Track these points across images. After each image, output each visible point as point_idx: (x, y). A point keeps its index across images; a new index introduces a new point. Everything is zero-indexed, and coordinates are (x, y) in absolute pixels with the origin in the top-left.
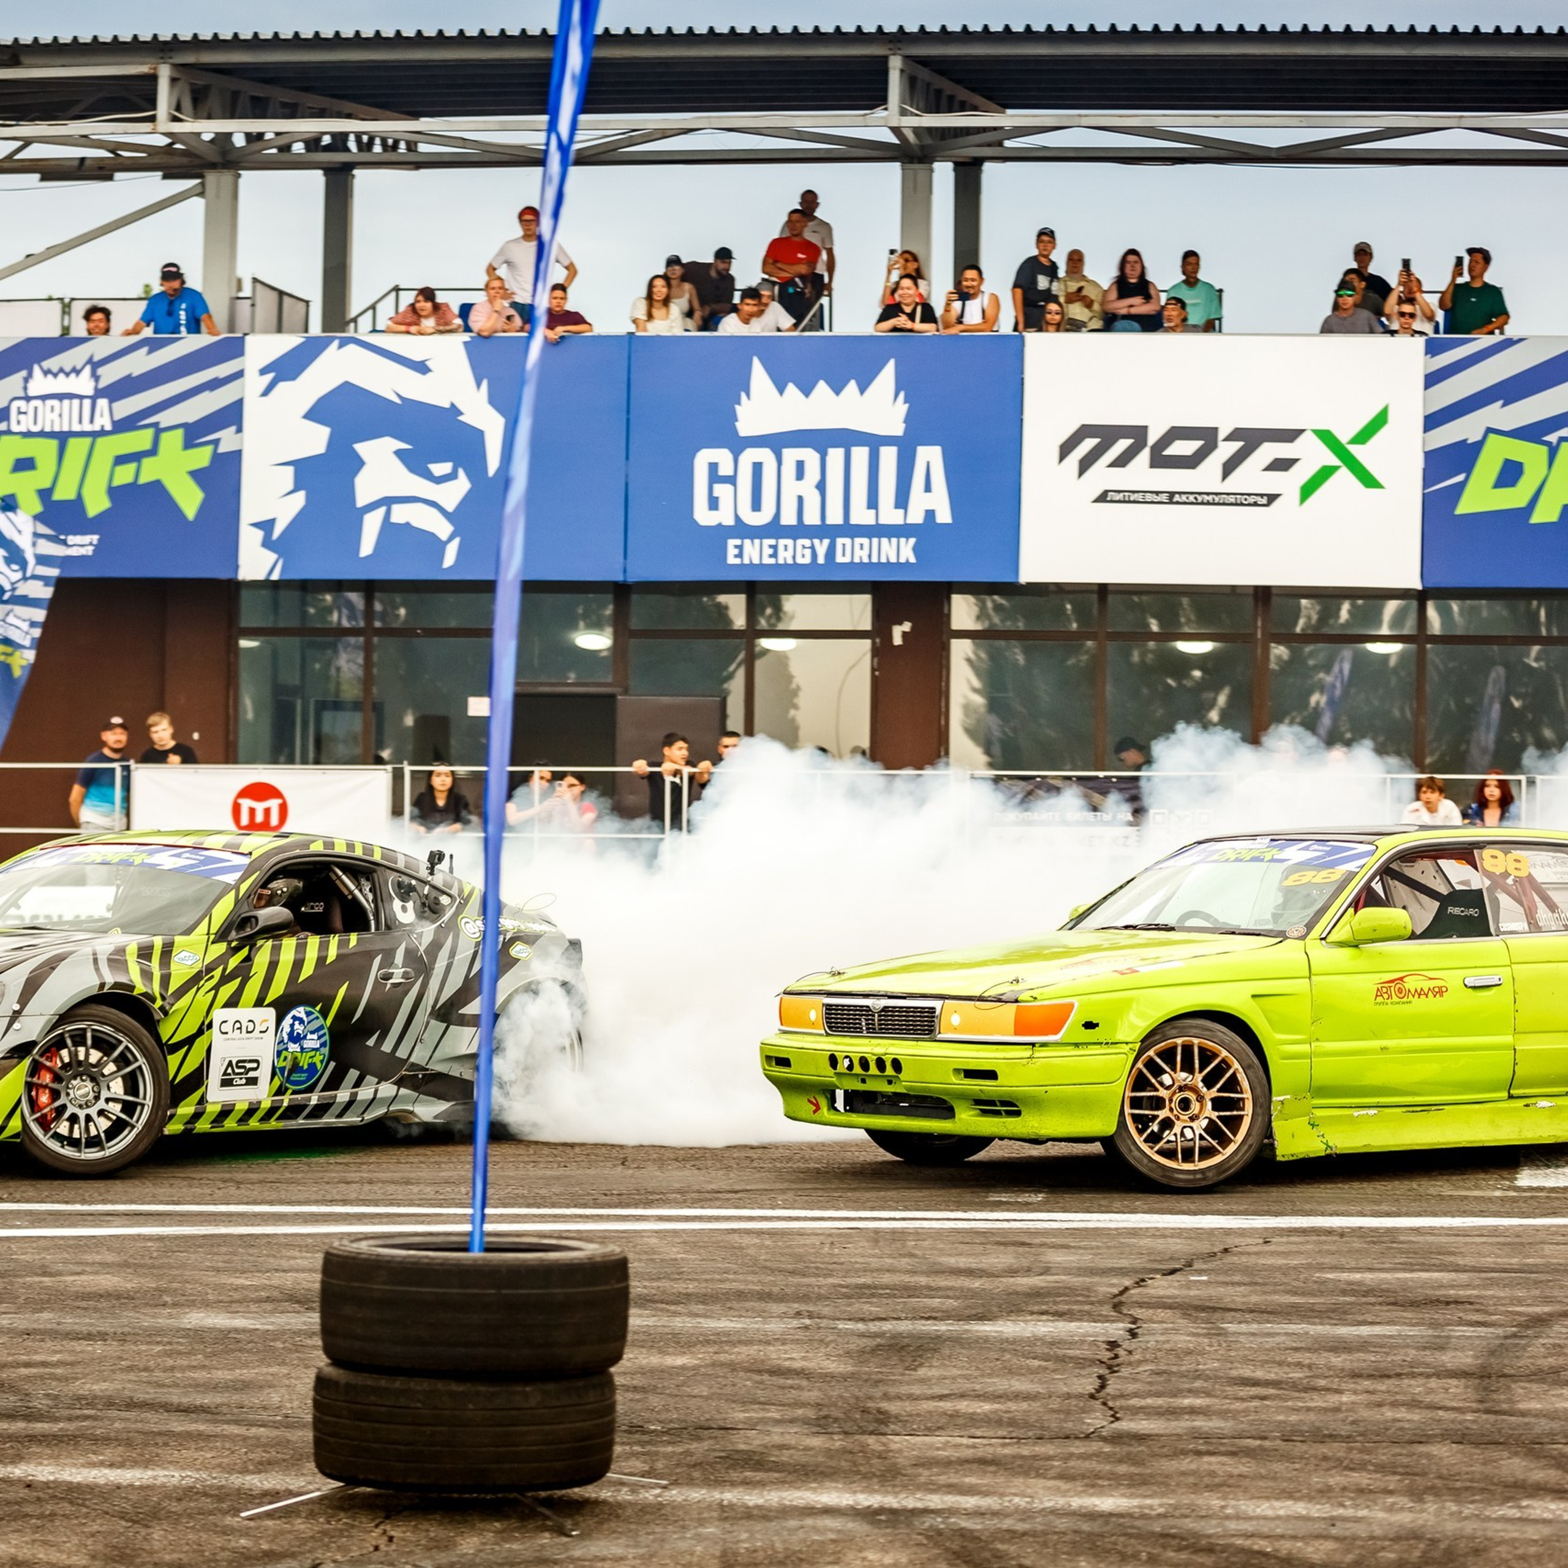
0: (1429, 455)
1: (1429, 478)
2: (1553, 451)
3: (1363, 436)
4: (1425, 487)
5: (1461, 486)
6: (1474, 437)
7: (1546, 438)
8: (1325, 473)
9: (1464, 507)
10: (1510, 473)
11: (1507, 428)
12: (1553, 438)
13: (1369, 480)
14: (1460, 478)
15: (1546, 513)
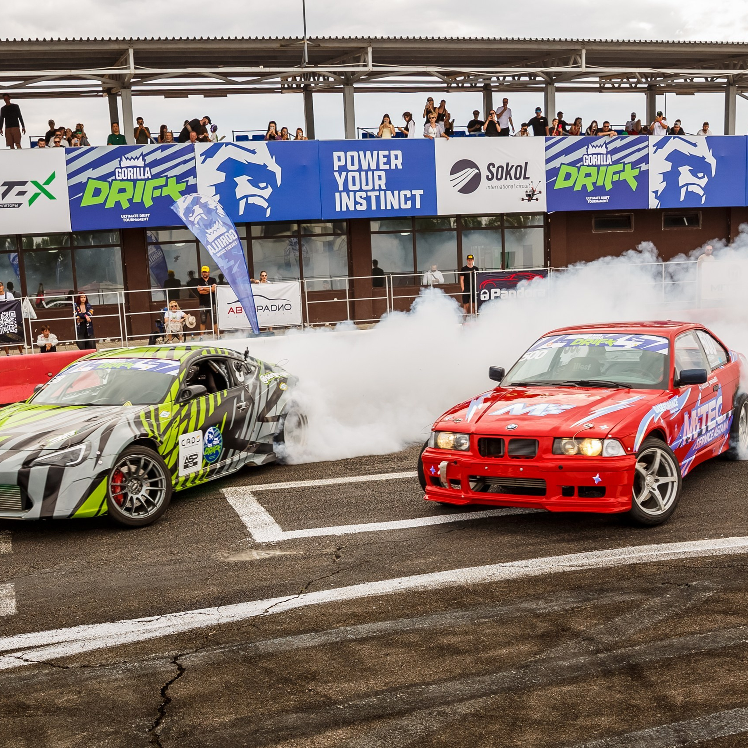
0: (70, 188)
1: (71, 195)
2: (110, 184)
3: (48, 182)
4: (70, 198)
5: (82, 197)
6: (84, 181)
7: (108, 180)
8: (36, 195)
9: (84, 203)
10: (97, 192)
11: (95, 177)
12: (110, 180)
13: (51, 197)
14: (81, 194)
15: (110, 204)
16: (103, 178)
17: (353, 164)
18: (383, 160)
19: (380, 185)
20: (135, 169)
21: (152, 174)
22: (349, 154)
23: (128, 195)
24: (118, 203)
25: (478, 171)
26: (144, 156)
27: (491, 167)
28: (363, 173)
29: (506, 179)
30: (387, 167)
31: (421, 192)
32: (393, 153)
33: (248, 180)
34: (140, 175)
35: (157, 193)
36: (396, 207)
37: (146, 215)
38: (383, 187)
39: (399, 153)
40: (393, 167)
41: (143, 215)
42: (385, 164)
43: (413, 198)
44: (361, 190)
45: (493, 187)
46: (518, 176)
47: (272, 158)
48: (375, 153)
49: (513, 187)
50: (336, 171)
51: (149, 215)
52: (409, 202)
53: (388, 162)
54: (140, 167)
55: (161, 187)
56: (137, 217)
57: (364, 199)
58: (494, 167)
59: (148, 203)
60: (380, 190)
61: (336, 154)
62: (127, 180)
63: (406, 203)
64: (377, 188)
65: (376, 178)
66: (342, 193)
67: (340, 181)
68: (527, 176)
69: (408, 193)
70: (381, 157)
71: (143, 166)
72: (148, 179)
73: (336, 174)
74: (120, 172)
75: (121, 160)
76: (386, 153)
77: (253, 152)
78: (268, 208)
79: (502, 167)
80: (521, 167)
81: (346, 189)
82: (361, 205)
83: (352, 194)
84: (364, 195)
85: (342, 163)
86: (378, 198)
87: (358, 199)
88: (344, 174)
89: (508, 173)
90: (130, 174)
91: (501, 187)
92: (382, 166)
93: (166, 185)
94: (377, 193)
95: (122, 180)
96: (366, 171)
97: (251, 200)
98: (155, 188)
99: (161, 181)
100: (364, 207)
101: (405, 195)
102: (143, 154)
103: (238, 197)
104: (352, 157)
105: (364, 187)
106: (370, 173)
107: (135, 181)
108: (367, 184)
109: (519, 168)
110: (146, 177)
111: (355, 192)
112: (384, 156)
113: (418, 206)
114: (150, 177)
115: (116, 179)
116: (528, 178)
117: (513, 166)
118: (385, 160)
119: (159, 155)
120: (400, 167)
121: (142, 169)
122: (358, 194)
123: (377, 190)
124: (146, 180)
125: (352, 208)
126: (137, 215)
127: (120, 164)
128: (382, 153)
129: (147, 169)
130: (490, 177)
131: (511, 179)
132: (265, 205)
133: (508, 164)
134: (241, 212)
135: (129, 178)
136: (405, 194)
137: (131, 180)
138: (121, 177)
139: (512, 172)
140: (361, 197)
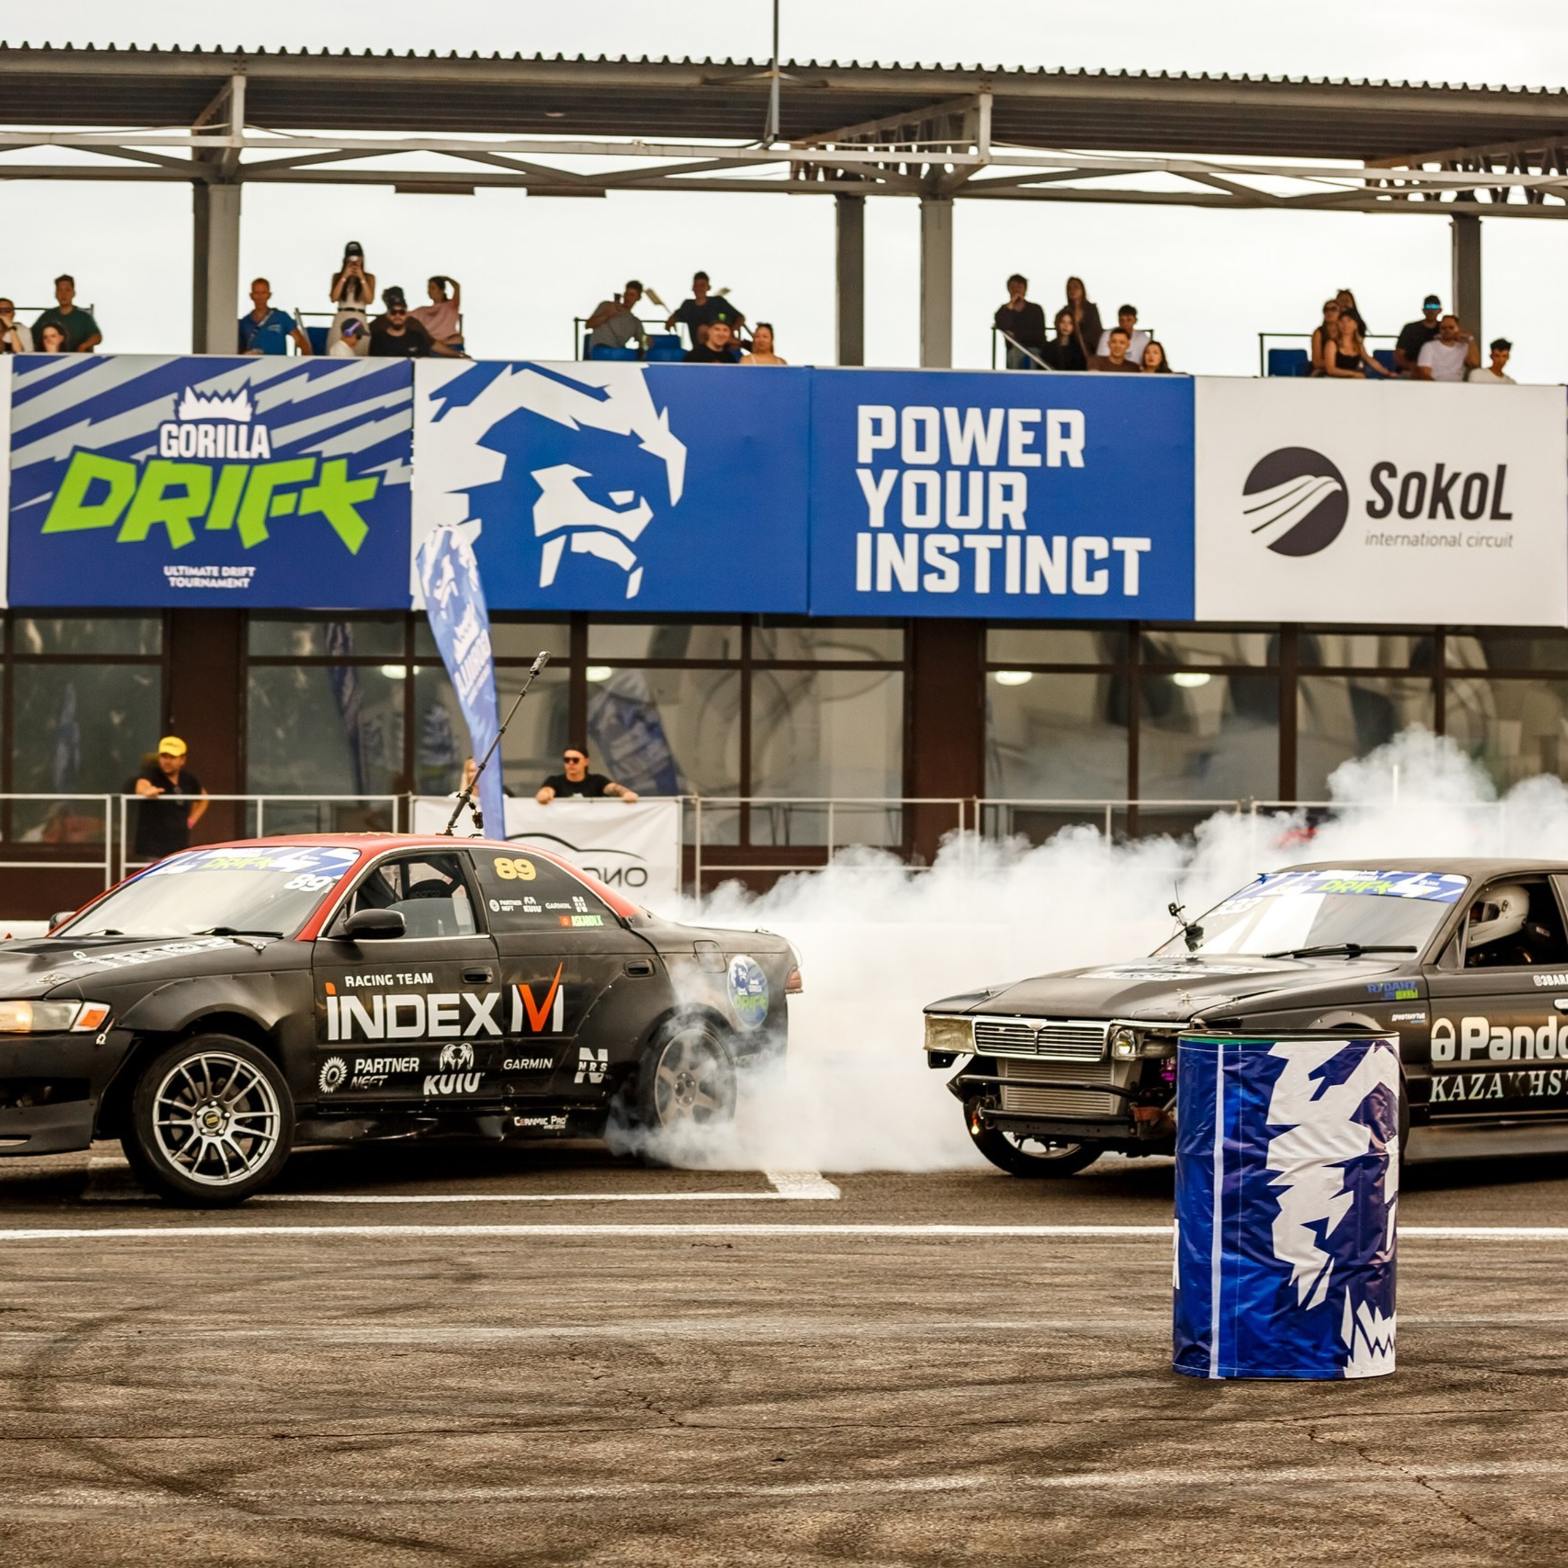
0: (16, 475)
1: (15, 496)
2: (141, 470)
4: (12, 505)
5: (48, 505)
6: (61, 455)
7: (136, 457)
9: (53, 525)
10: (98, 492)
11: (94, 446)
12: (140, 456)
14: (47, 496)
15: (134, 532)
16: (120, 451)
17: (921, 446)
18: (1019, 438)
19: (1006, 518)
20: (221, 428)
21: (276, 445)
22: (911, 414)
23: (194, 505)
24: (159, 530)
25: (1337, 486)
26: (252, 390)
27: (1384, 475)
28: (954, 478)
29: (1433, 515)
30: (1034, 460)
31: (1145, 544)
32: (1055, 417)
33: (578, 481)
34: (237, 448)
35: (284, 505)
36: (1058, 587)
37: (243, 571)
38: (1018, 523)
39: (1076, 419)
40: (1054, 461)
41: (233, 571)
42: (1027, 449)
43: (1115, 563)
44: (943, 528)
45: (1386, 540)
46: (1473, 508)
47: (659, 413)
48: (997, 414)
49: (1454, 542)
50: (864, 466)
51: (251, 570)
52: (1102, 576)
53: (1039, 446)
54: (238, 424)
55: (296, 487)
56: (216, 574)
57: (951, 556)
58: (1393, 473)
59: (253, 534)
60: (1007, 530)
61: (866, 413)
62: (195, 460)
63: (1090, 577)
64: (996, 523)
65: (996, 493)
66: (882, 537)
67: (876, 498)
68: (1503, 509)
69: (1100, 547)
70: (1015, 428)
71: (247, 418)
72: (260, 461)
73: (865, 477)
74: (174, 434)
75: (182, 398)
76: (1034, 415)
77: (600, 394)
78: (634, 568)
79: (1421, 477)
80: (1483, 478)
81: (894, 524)
82: (941, 575)
83: (911, 540)
84: (951, 544)
85: (886, 441)
86: (998, 557)
87: (932, 558)
88: (889, 476)
89: (1441, 495)
90: (205, 443)
91: (1416, 541)
92: (1016, 457)
93: (315, 482)
94: (996, 542)
95: (180, 460)
96: (964, 471)
97: (581, 543)
98: (279, 490)
99: (301, 469)
100: (951, 584)
101: (1090, 553)
102: (253, 383)
103: (540, 531)
104: (921, 425)
105: (954, 521)
106: (976, 478)
107: (217, 465)
108: (964, 511)
109: (1476, 484)
110: (254, 455)
111: (922, 533)
112: (1027, 426)
113: (1131, 587)
114: (267, 455)
115: (159, 457)
116: (1508, 517)
117: (1456, 476)
118: (1029, 437)
119: (301, 389)
120: (1077, 461)
121: (244, 429)
122: (933, 542)
123: (995, 532)
124: (252, 463)
125: (909, 585)
126: (215, 571)
127: (177, 412)
128: (1018, 416)
129: (260, 430)
130: (1379, 505)
131: (1449, 515)
132: (625, 558)
133: (1440, 468)
134: (547, 578)
135: (201, 455)
136: (1090, 547)
137: (205, 461)
138: (177, 449)
139: (1455, 495)
140: (941, 551)
